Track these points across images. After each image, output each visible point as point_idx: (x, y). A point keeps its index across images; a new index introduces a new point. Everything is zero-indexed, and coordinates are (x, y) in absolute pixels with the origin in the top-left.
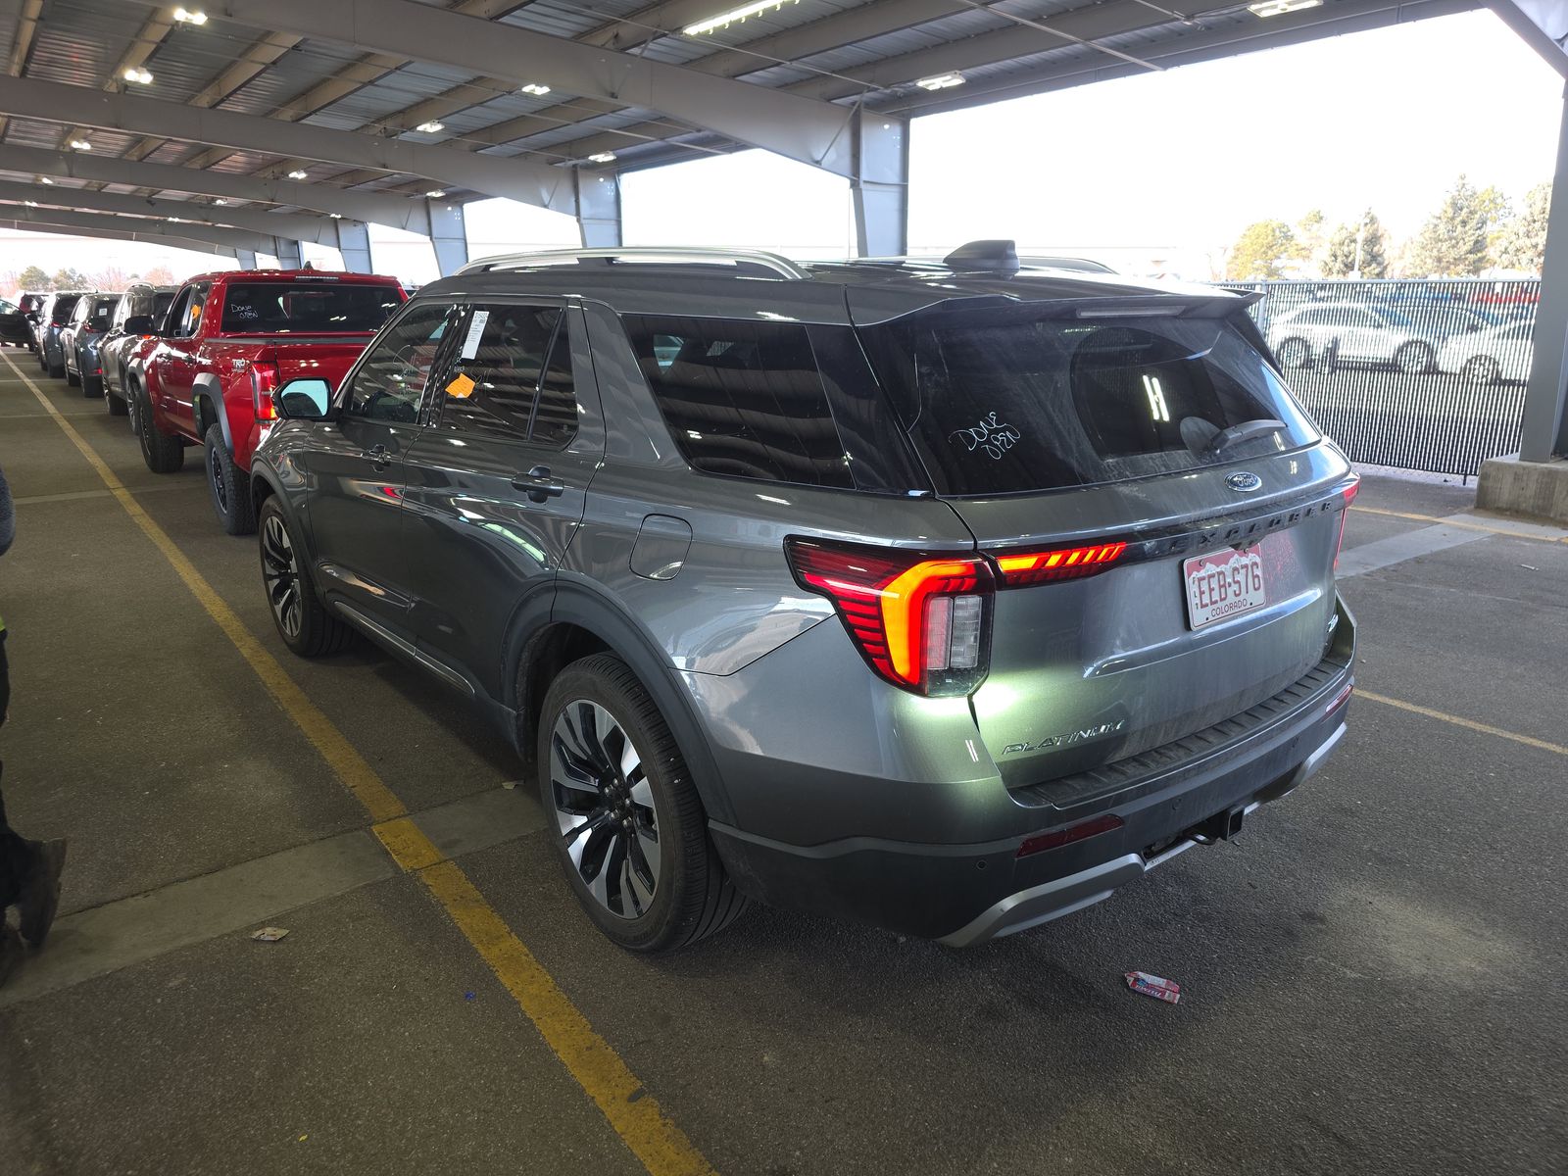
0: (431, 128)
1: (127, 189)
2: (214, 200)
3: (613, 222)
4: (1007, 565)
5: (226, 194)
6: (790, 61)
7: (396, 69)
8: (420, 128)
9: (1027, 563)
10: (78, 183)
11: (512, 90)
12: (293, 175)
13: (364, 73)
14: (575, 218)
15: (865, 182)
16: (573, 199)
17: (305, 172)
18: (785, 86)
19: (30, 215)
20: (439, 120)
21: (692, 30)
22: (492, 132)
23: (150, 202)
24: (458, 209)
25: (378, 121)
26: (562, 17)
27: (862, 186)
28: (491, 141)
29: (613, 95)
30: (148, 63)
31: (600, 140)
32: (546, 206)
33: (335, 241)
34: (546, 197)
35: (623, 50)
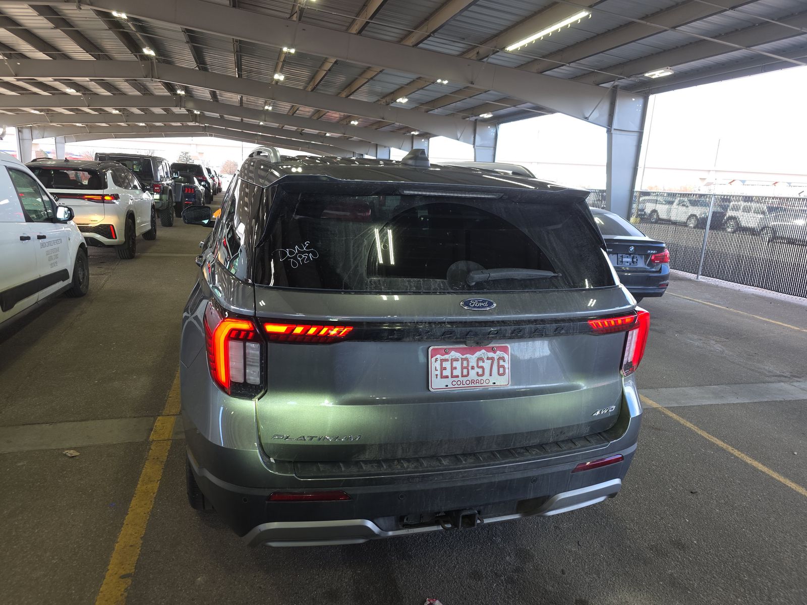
0: (403, 100)
1: (294, 128)
2: (326, 134)
3: (492, 149)
4: (270, 328)
5: (329, 132)
6: (569, 63)
7: (380, 71)
8: (398, 101)
9: (282, 329)
10: (275, 125)
11: (434, 82)
12: (352, 122)
13: (369, 75)
14: (472, 146)
15: (614, 129)
16: (473, 136)
17: (357, 121)
18: (576, 78)
19: (259, 138)
20: (406, 96)
21: (510, 48)
22: (434, 103)
23: (301, 134)
24: (427, 140)
25: (384, 97)
26: (453, 44)
27: (613, 131)
28: (434, 107)
29: (472, 83)
30: (281, 72)
31: (485, 108)
32: (458, 140)
33: (375, 154)
34: (459, 135)
35: (481, 60)
